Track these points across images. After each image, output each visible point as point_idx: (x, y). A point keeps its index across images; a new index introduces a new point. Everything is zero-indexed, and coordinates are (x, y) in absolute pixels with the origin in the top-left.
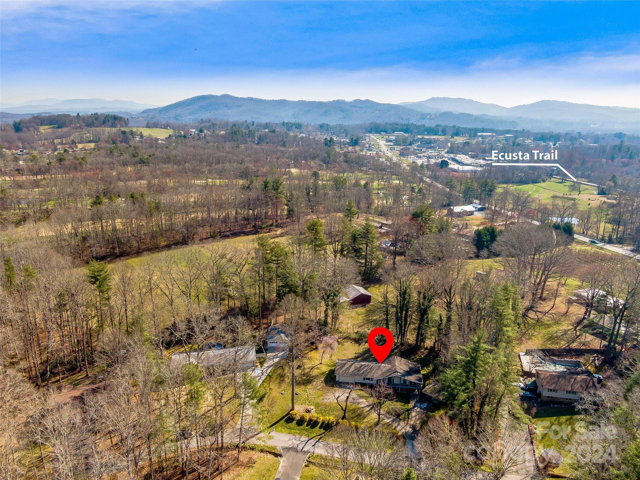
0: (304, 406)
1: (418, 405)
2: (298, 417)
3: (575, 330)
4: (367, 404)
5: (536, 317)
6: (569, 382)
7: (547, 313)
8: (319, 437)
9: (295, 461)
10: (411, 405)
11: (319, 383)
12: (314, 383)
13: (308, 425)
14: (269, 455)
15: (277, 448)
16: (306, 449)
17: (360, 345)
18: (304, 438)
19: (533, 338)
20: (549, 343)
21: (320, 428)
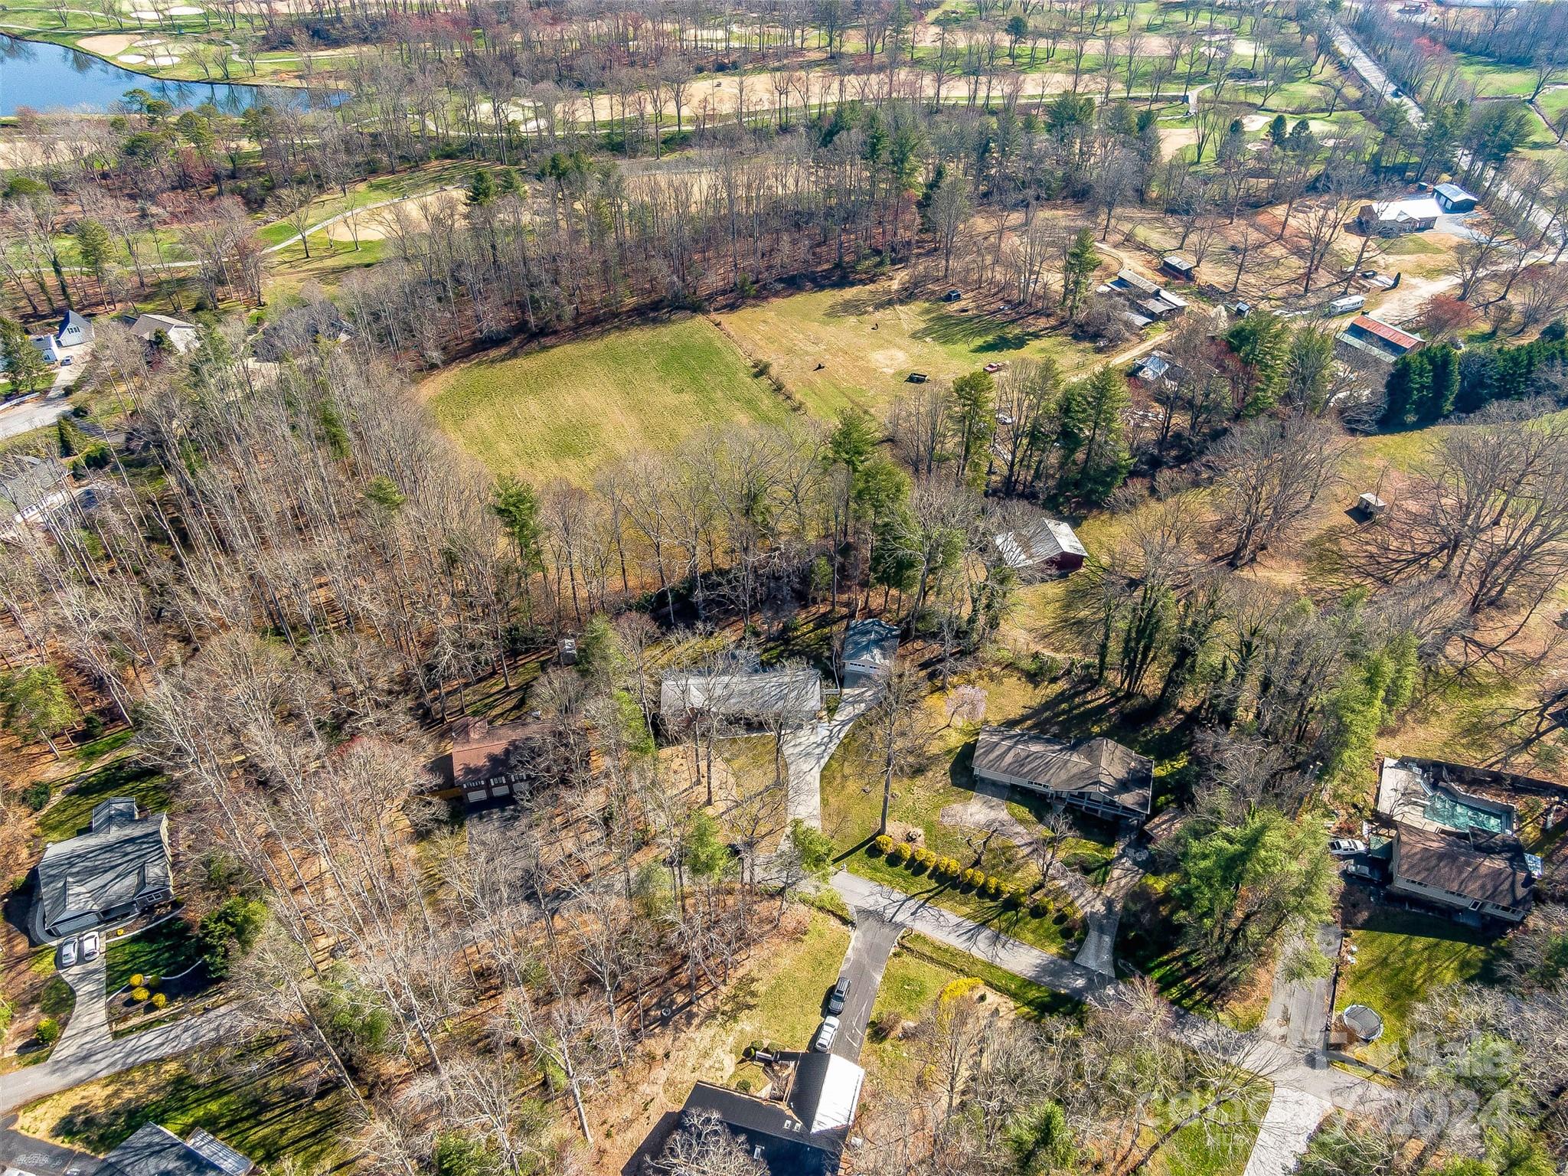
0: (903, 824)
1: (1131, 852)
2: (890, 849)
3: (1541, 715)
4: (1027, 839)
5: (1462, 658)
6: (1460, 872)
7: (1494, 650)
8: (926, 896)
9: (876, 941)
10: (1115, 852)
11: (939, 774)
12: (930, 774)
13: (907, 868)
14: (831, 917)
15: (849, 908)
16: (899, 919)
17: (1036, 687)
18: (899, 896)
19: (1433, 719)
20: (1464, 741)
21: (930, 877)
